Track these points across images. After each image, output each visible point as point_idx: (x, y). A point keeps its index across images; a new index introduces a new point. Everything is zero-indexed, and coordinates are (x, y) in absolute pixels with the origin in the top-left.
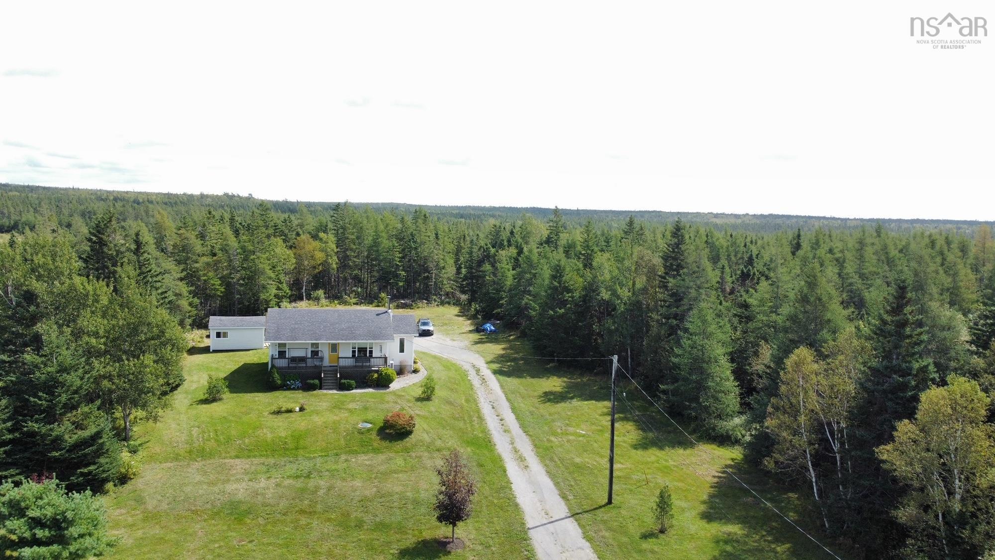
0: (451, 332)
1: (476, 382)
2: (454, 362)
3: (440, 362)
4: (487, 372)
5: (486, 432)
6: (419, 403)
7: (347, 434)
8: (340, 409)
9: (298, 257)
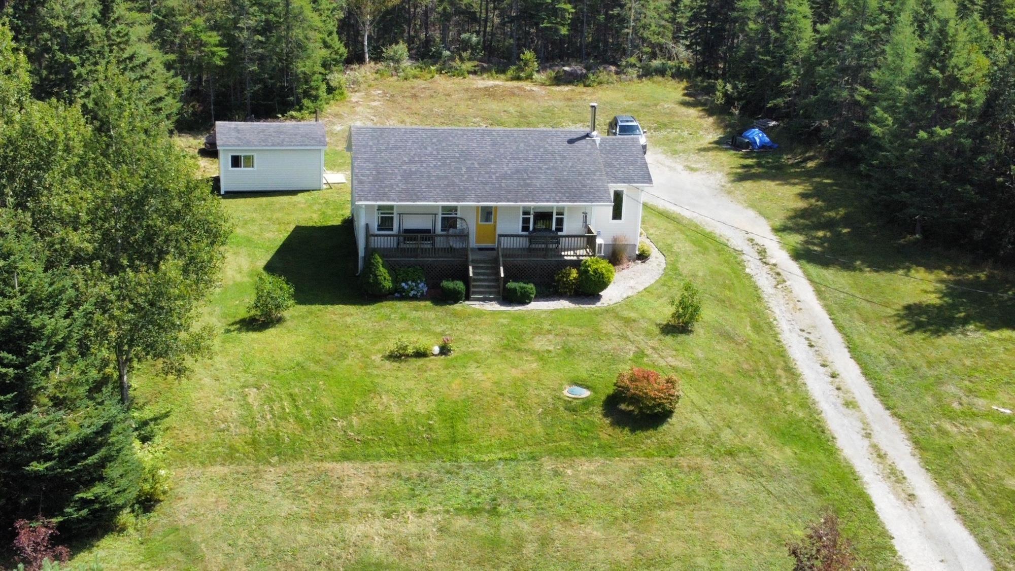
0: (680, 147)
1: (764, 281)
2: (708, 230)
3: (683, 232)
4: (780, 256)
5: (807, 404)
6: (669, 339)
7: (546, 412)
8: (519, 350)
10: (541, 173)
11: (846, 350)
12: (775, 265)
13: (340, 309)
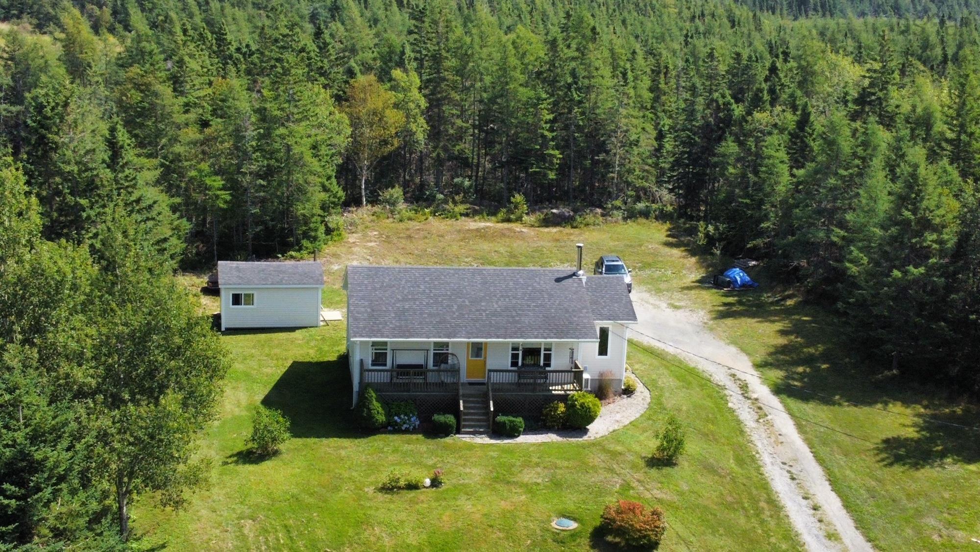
0: (663, 286)
1: (746, 415)
2: (692, 365)
3: (667, 368)
4: (761, 391)
5: (791, 537)
6: (654, 472)
7: (534, 544)
8: (508, 483)
9: (355, 123)
10: (529, 311)
11: (827, 483)
12: (756, 399)
13: (334, 442)
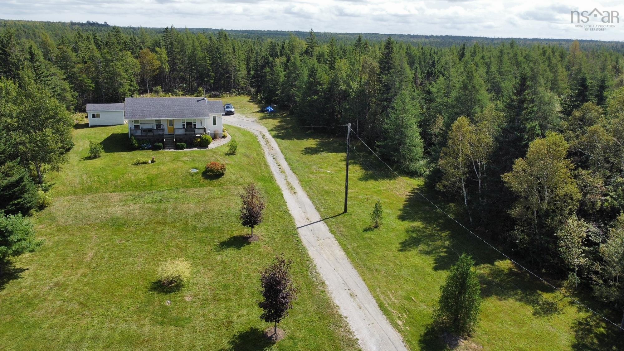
0: (245, 112)
1: (263, 143)
2: (248, 131)
3: (239, 131)
4: (269, 137)
5: (270, 173)
6: (227, 156)
7: (183, 176)
8: (178, 161)
9: (142, 64)
10: (187, 110)
11: (284, 159)
12: (267, 139)
13: (120, 153)
